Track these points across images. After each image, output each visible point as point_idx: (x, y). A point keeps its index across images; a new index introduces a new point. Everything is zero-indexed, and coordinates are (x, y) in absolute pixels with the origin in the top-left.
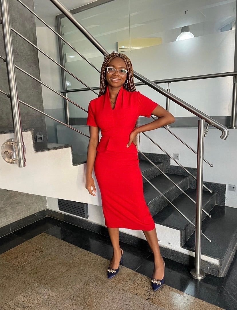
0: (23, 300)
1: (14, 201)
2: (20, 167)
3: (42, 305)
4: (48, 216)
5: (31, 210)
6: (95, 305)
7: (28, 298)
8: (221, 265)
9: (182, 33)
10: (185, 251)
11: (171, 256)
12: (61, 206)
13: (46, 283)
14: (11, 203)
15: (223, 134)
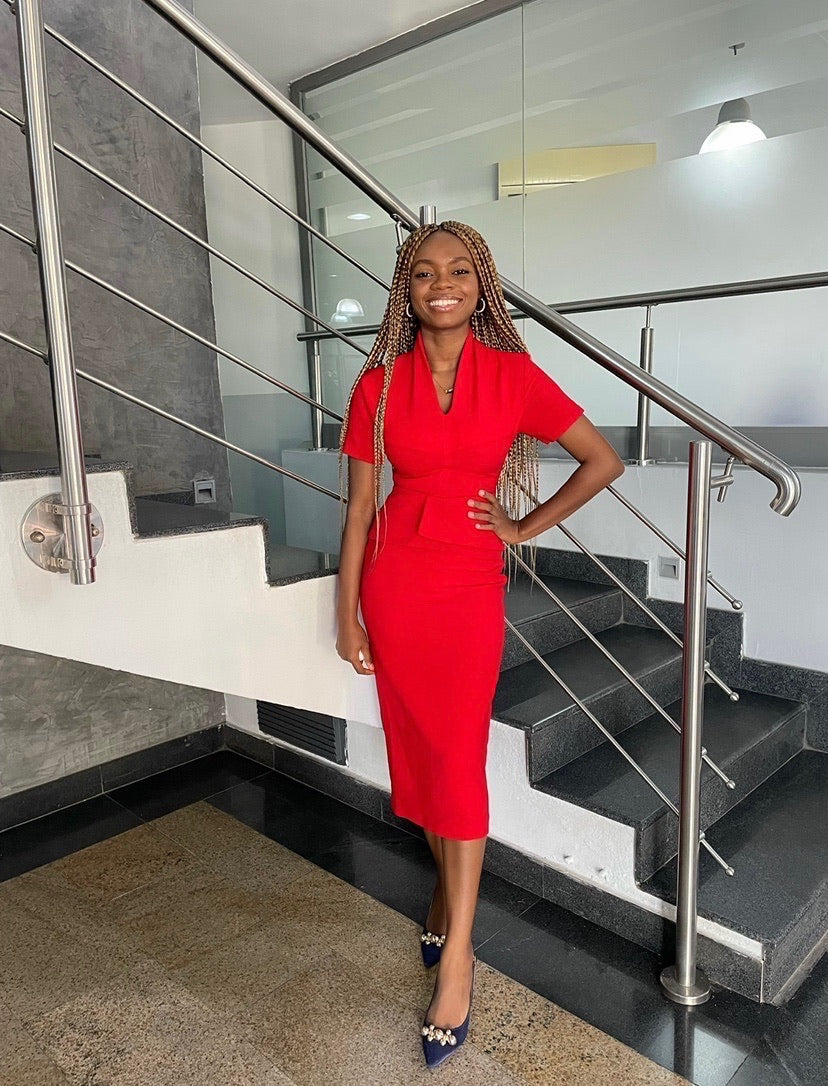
0: (95, 1010)
1: (116, 691)
2: (76, 583)
3: (149, 1031)
4: (228, 749)
5: (170, 726)
6: (314, 1051)
7: (110, 1003)
8: (768, 961)
9: (720, 126)
10: (651, 903)
11: (602, 913)
12: (265, 717)
13: (175, 962)
14: (106, 698)
15: (778, 496)
